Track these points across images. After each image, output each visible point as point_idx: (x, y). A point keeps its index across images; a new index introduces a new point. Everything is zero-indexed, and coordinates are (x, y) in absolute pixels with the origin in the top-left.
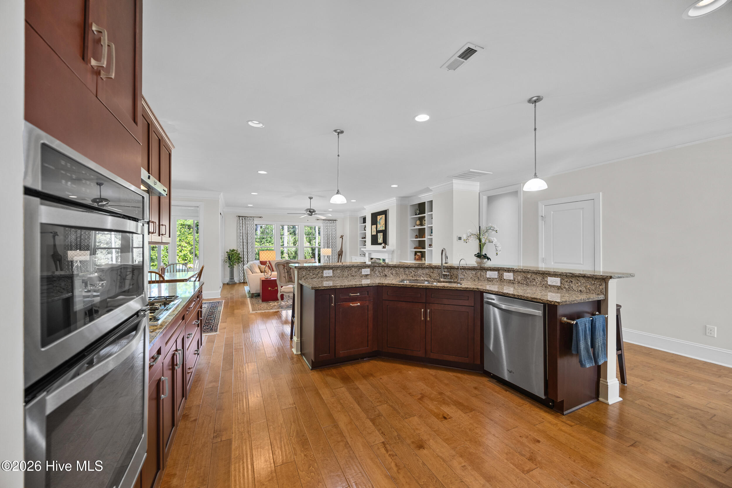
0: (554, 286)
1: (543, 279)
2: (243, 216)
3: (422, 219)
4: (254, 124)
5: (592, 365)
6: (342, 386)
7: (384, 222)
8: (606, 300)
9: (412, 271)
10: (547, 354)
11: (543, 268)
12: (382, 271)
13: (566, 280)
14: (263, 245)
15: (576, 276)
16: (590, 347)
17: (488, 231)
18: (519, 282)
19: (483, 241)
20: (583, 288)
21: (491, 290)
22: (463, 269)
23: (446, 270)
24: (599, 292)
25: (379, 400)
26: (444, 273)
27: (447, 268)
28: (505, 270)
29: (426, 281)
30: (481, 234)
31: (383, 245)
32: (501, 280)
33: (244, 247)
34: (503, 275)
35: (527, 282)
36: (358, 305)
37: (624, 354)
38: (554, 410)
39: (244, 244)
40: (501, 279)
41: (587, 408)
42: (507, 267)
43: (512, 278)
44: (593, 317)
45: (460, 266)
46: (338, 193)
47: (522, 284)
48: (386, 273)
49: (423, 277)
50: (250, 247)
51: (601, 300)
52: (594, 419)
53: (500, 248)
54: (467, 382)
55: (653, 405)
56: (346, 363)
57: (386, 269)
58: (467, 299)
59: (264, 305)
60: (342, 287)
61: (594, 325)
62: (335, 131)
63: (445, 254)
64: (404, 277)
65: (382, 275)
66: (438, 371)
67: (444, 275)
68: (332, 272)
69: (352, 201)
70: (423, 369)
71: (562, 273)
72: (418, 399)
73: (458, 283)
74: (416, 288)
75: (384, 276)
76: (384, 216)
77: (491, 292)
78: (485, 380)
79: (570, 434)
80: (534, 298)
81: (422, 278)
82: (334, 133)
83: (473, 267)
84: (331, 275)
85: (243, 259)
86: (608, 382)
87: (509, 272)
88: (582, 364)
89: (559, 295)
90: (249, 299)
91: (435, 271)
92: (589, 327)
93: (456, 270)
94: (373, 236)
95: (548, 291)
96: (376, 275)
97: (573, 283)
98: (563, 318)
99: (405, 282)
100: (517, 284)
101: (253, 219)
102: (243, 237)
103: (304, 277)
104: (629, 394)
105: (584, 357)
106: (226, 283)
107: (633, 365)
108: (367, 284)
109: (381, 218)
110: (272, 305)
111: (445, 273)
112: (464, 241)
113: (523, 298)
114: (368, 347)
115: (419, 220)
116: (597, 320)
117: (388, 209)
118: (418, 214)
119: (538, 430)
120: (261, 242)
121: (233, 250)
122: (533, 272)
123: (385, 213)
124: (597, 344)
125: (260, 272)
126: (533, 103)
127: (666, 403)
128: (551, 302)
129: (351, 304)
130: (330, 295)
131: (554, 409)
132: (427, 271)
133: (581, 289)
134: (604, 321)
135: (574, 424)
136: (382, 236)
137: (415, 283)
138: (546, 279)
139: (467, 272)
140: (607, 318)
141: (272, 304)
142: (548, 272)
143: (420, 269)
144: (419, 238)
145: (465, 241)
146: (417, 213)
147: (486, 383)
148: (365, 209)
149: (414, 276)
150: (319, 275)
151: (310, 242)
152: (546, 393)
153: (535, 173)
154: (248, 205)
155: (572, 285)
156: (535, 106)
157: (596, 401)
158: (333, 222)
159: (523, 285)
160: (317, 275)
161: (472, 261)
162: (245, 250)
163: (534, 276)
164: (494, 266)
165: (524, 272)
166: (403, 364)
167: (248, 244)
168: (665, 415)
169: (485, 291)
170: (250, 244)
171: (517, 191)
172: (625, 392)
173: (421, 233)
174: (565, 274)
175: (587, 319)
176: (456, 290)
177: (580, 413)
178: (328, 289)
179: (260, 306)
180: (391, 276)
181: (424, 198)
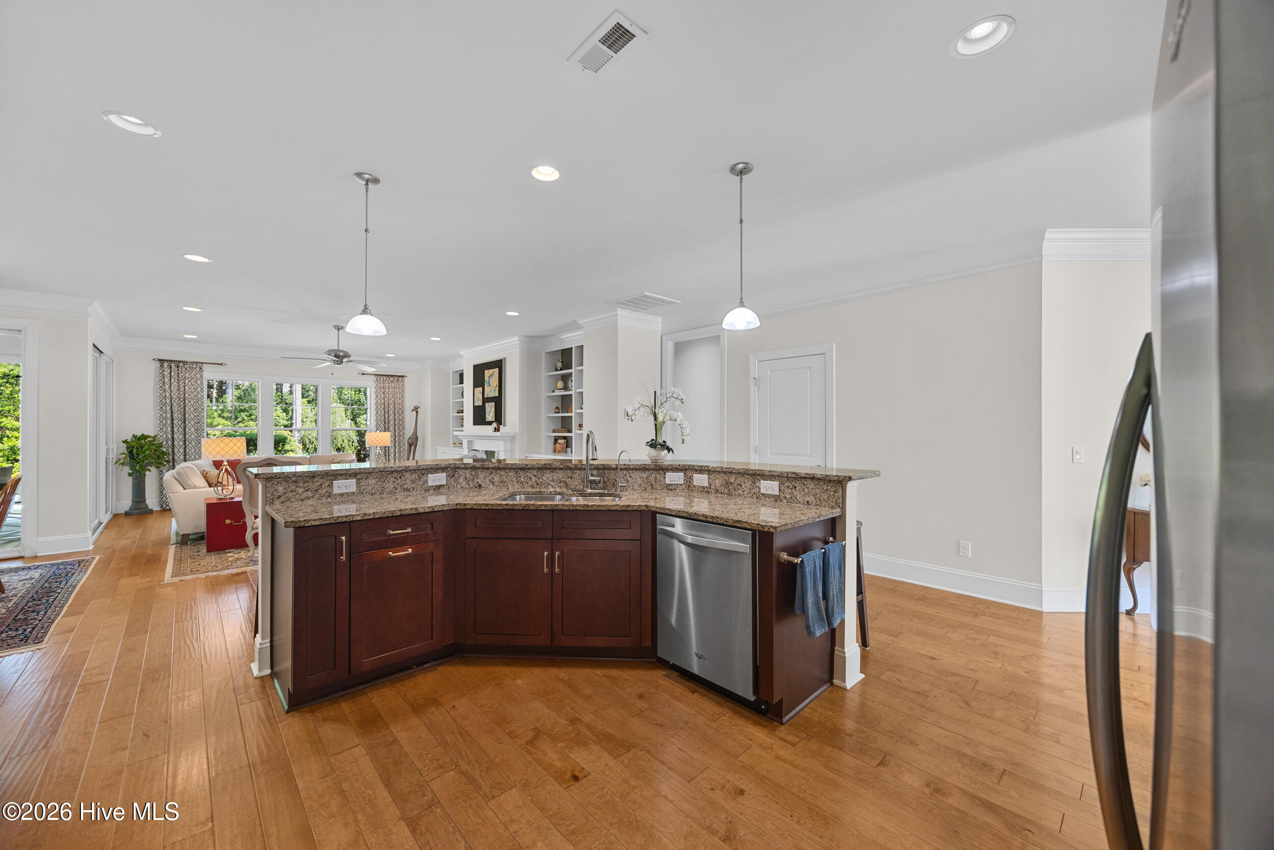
0: (769, 496)
1: (754, 485)
2: (172, 361)
3: (566, 378)
4: (129, 123)
5: (825, 631)
6: (357, 742)
7: (497, 383)
8: (843, 516)
9: (532, 476)
10: (758, 620)
11: (756, 464)
12: (471, 477)
13: (787, 484)
14: (241, 424)
15: (801, 478)
16: (821, 597)
17: (668, 399)
18: (717, 490)
19: (660, 418)
20: (811, 497)
21: (668, 509)
22: (627, 469)
23: (596, 471)
24: (834, 504)
25: (441, 762)
26: (591, 478)
27: (597, 468)
28: (696, 470)
29: (559, 494)
30: (657, 406)
31: (495, 425)
32: (689, 488)
33: (175, 430)
34: (692, 478)
36: (407, 554)
37: (865, 599)
38: (768, 717)
39: (175, 422)
40: (689, 486)
41: (818, 703)
42: (699, 464)
43: (706, 484)
44: (826, 547)
45: (621, 465)
46: (365, 311)
47: (721, 493)
48: (479, 481)
49: (552, 487)
50: (193, 430)
51: (836, 517)
52: (827, 724)
53: (688, 430)
54: (627, 686)
55: (904, 678)
56: (379, 681)
57: (480, 473)
58: (629, 527)
59: (213, 559)
60: (366, 517)
61: (826, 560)
62: (359, 175)
63: (592, 441)
64: (517, 488)
65: (471, 485)
66: (576, 670)
67: (592, 482)
68: (355, 483)
69: (432, 339)
70: (548, 669)
71: (782, 473)
72: (527, 743)
73: (616, 496)
74: (534, 510)
75: (476, 487)
76: (497, 370)
77: (669, 513)
78: (658, 676)
79: (791, 764)
80: (738, 521)
81: (552, 490)
82: (357, 179)
83: (643, 464)
84: (354, 489)
85: (171, 457)
86: (846, 651)
87: (701, 474)
88: (810, 633)
89: (776, 511)
90: (172, 550)
91: (575, 476)
92: (820, 565)
93: (613, 471)
94: (476, 408)
95: (760, 505)
96: (459, 486)
97: (797, 490)
98: (782, 553)
99: (518, 497)
100: (713, 494)
101: (201, 368)
102: (171, 408)
103: (279, 497)
104: (872, 665)
105: (812, 619)
106: (124, 512)
107: (876, 611)
108: (429, 508)
109: (492, 375)
110: (230, 559)
111: (593, 478)
112: (628, 418)
113: (720, 522)
114: (432, 639)
115: (562, 380)
116: (831, 552)
117: (505, 359)
118: (559, 369)
119: (742, 766)
120: (236, 418)
121: (144, 437)
122: (738, 473)
123: (499, 364)
124: (831, 592)
125: (208, 485)
126: (738, 175)
127: (919, 671)
128: (763, 527)
129: (390, 553)
130: (336, 536)
131: (768, 715)
132: (560, 475)
133: (809, 499)
134: (841, 552)
135: (797, 739)
136: (494, 408)
137: (536, 499)
138: (757, 485)
139: (632, 474)
140: (844, 547)
141: (232, 556)
142: (761, 472)
143: (548, 471)
144: (562, 413)
145: (630, 417)
146: (558, 367)
147: (660, 681)
148: (462, 357)
149: (536, 486)
150: (322, 492)
151: (354, 419)
152: (756, 691)
153: (742, 299)
154: (185, 336)
155: (795, 493)
156: (741, 179)
157: (830, 687)
158: (398, 380)
159: (722, 496)
160: (316, 491)
161: (643, 455)
162: (178, 436)
163: (740, 479)
164: (678, 463)
165: (725, 473)
166: (507, 664)
167: (187, 422)
168: (919, 693)
169: (659, 511)
170: (192, 423)
171: (719, 336)
172: (867, 662)
173: (565, 402)
174: (785, 475)
175: (818, 553)
176: (609, 510)
177: (807, 714)
178: (331, 524)
179: (197, 563)
180: (491, 486)
181: (569, 340)
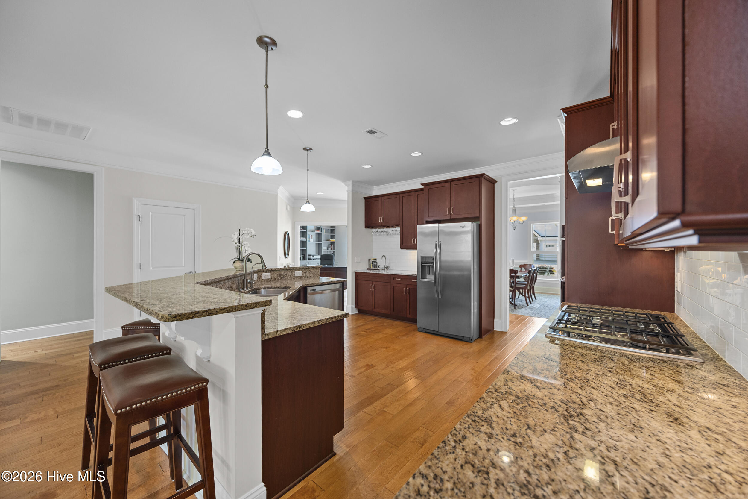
0: (298, 277)
13: (304, 271)
18: (275, 279)
28: (264, 272)
34: (262, 275)
35: (281, 278)
42: (266, 269)
47: (277, 280)
77: (313, 285)
87: (267, 273)
100: (273, 282)
138: (293, 273)
155: (305, 275)
163: (286, 272)
165: (278, 270)
169: (308, 286)
